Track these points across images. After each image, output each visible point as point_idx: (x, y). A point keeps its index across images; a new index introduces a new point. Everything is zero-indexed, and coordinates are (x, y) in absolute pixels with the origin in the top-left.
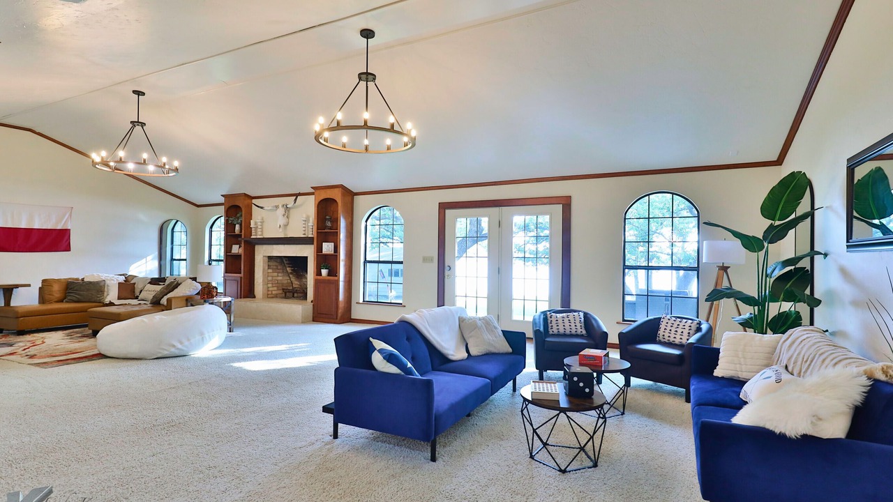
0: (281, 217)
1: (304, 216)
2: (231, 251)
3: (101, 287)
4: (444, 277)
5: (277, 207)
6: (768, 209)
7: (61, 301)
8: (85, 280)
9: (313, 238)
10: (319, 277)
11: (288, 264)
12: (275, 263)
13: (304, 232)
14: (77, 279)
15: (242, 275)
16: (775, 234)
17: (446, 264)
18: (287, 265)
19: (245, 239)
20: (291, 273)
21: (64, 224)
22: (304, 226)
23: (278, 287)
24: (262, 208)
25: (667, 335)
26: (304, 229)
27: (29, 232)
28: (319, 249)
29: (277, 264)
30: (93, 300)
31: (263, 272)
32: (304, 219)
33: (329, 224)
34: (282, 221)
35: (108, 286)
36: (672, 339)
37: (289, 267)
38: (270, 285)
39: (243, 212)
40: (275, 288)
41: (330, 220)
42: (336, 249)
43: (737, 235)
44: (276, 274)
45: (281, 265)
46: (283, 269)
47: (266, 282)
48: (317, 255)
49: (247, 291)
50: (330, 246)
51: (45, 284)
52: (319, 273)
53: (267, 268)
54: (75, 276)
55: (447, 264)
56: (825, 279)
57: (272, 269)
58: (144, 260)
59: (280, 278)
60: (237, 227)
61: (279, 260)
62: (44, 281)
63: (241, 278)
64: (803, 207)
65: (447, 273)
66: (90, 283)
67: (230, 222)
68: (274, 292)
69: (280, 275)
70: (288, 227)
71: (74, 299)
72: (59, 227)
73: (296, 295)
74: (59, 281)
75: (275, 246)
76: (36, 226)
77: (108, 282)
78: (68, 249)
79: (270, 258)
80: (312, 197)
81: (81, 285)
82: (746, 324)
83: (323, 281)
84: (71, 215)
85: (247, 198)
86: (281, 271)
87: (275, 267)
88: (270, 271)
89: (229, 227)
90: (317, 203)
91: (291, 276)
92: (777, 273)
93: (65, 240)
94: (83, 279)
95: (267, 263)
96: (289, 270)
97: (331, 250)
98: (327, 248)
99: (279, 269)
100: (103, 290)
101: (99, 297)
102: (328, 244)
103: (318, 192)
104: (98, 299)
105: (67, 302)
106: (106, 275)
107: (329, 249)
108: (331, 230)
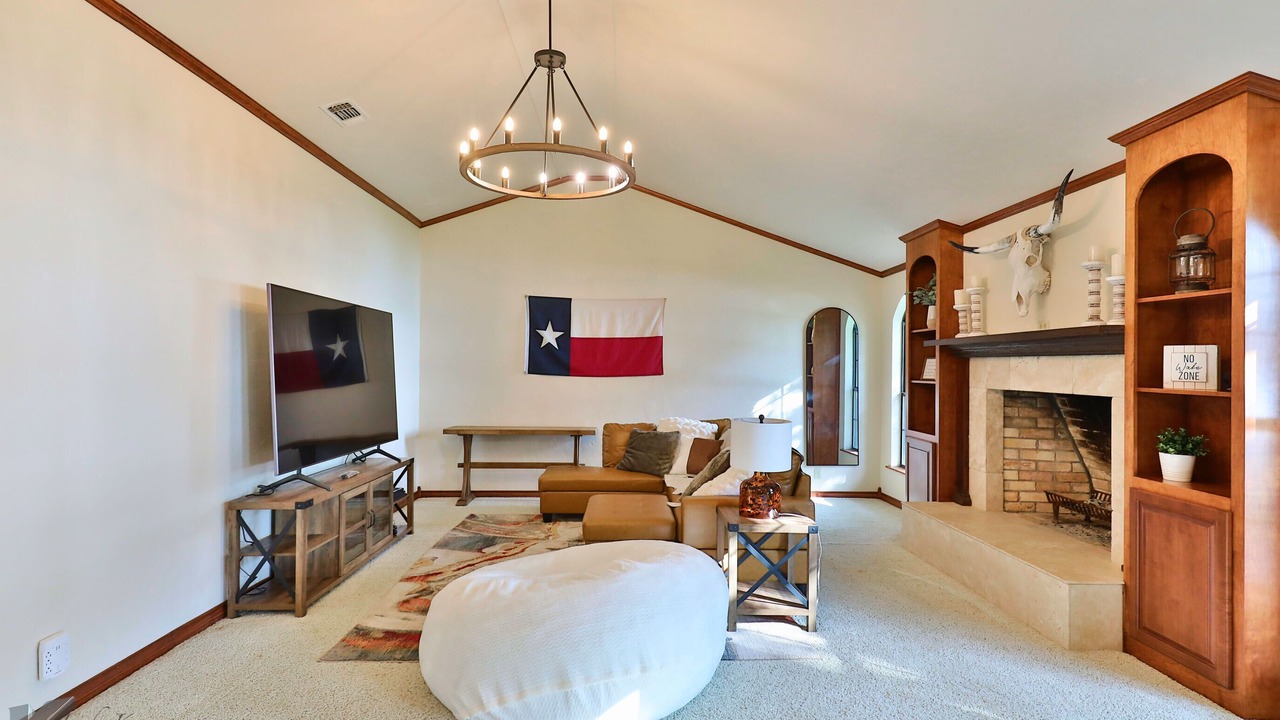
0: (1021, 269)
1: (1093, 252)
2: (921, 373)
3: (672, 444)
5: (1011, 240)
7: (615, 466)
8: (659, 429)
9: (1122, 328)
10: (1147, 484)
11: (1070, 414)
12: (1026, 412)
13: (1092, 311)
14: (649, 427)
15: (935, 439)
18: (1069, 419)
19: (945, 342)
20: (1083, 444)
21: (654, 329)
22: (1093, 287)
23: (1035, 482)
26: (1093, 299)
27: (611, 344)
28: (1149, 372)
29: (1035, 413)
30: (651, 470)
31: (988, 437)
32: (1095, 264)
33: (1196, 267)
34: (1024, 280)
35: (680, 443)
37: (1075, 423)
38: (1011, 475)
39: (937, 277)
40: (1030, 486)
41: (1201, 248)
42: (1228, 371)
44: (1031, 443)
45: (1050, 416)
46: (1055, 430)
47: (999, 466)
48: (1139, 395)
49: (951, 484)
50: (1200, 360)
51: (608, 432)
52: (1149, 468)
53: (1000, 422)
57: (1019, 427)
58: (778, 393)
59: (1045, 456)
60: (932, 313)
61: (1039, 405)
62: (607, 428)
63: (934, 445)
66: (660, 435)
67: (917, 301)
68: (1024, 497)
69: (1044, 445)
70: (1048, 299)
71: (628, 463)
72: (648, 334)
74: (624, 427)
75: (1014, 361)
76: (619, 334)
77: (682, 435)
78: (658, 370)
79: (1011, 397)
83: (1168, 506)
84: (663, 312)
85: (947, 232)
86: (1049, 434)
87: (1026, 422)
88: (1010, 432)
89: (916, 313)
90: (1136, 191)
91: (1083, 451)
93: (655, 356)
94: (656, 427)
95: (1000, 412)
96: (1074, 431)
97: (1202, 375)
98: (1182, 366)
99: (1043, 429)
100: (667, 454)
101: (660, 465)
102: (1189, 349)
103: (1140, 147)
104: (658, 468)
105: (618, 468)
106: (687, 421)
107: (1195, 370)
108: (1208, 289)
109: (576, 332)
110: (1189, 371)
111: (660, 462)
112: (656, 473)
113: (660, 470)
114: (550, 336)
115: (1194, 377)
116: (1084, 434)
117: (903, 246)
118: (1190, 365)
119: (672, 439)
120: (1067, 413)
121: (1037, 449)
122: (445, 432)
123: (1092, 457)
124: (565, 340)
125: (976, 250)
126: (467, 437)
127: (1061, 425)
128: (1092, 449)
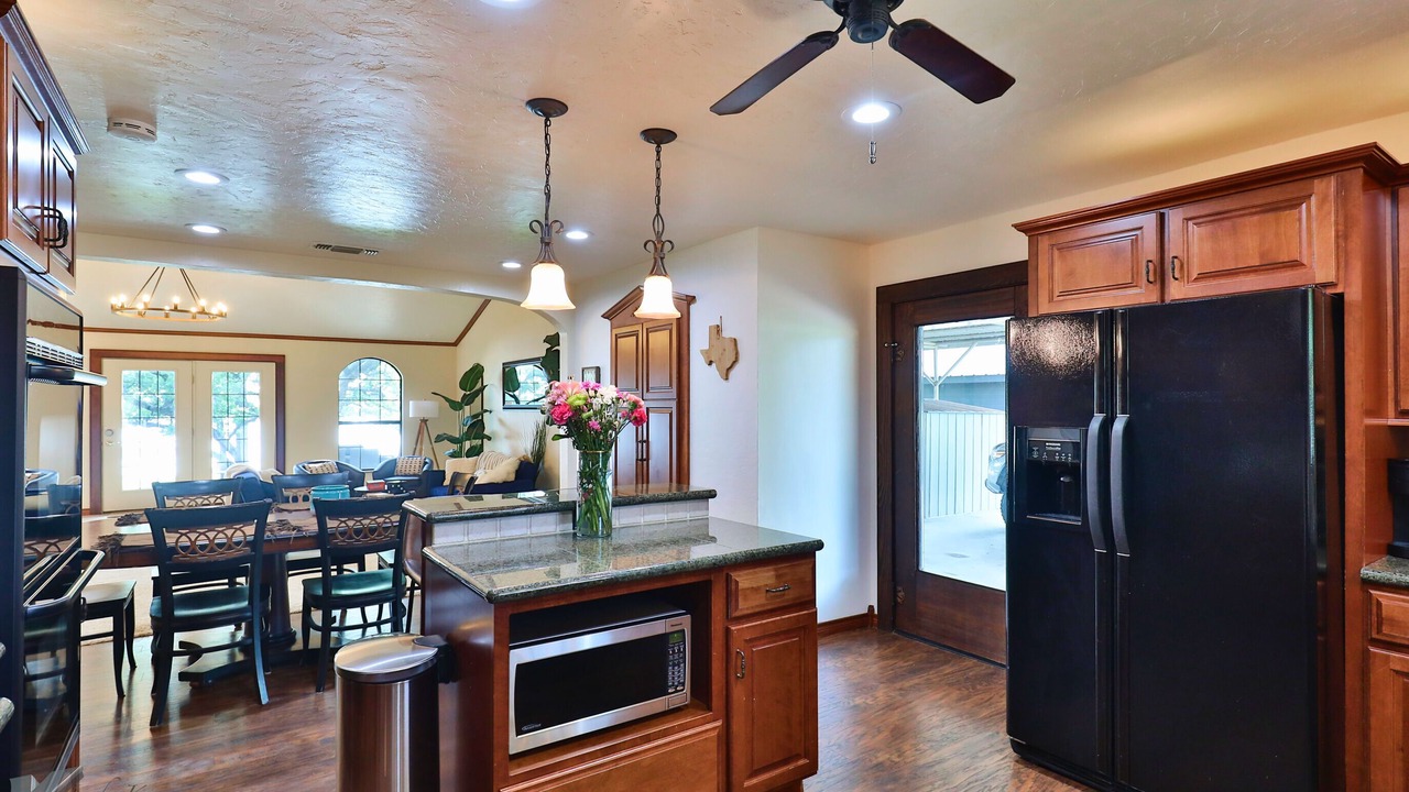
4: (101, 444)
6: (463, 385)
16: (468, 400)
17: (105, 428)
25: (403, 469)
36: (407, 472)
43: (447, 399)
55: (106, 426)
56: (491, 424)
64: (479, 386)
65: (105, 438)
82: (453, 456)
92: (469, 423)
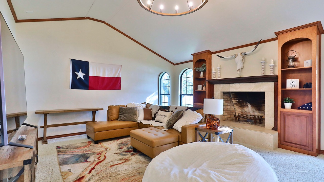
0: (239, 63)
1: (263, 59)
2: (197, 88)
3: (135, 111)
5: (235, 56)
7: (116, 119)
8: (128, 106)
11: (234, 97)
12: (226, 97)
14: (124, 106)
19: (209, 81)
20: (236, 104)
21: (118, 75)
22: (263, 67)
23: (228, 113)
24: (223, 57)
26: (263, 69)
27: (103, 79)
28: (284, 85)
29: (228, 97)
30: (132, 120)
32: (264, 61)
33: (292, 63)
34: (240, 65)
35: (138, 110)
37: (235, 99)
39: (207, 63)
40: (227, 114)
41: (294, 59)
45: (230, 98)
46: (230, 101)
50: (295, 82)
51: (109, 109)
54: (123, 104)
57: (225, 100)
58: (152, 95)
59: (229, 107)
60: (202, 74)
61: (228, 95)
62: (109, 107)
66: (130, 108)
67: (197, 70)
68: (226, 116)
69: (229, 105)
70: (243, 70)
71: (123, 119)
72: (116, 76)
73: (240, 119)
74: (116, 106)
75: (231, 85)
76: (107, 76)
77: (138, 108)
78: (120, 88)
79: (224, 93)
80: (276, 42)
81: (126, 110)
84: (121, 70)
85: (209, 53)
90: (281, 45)
91: (235, 105)
93: (119, 83)
94: (126, 106)
95: (222, 97)
96: (234, 101)
97: (296, 86)
98: (291, 84)
99: (229, 101)
100: (136, 114)
101: (134, 118)
102: (293, 80)
103: (283, 35)
104: (134, 119)
105: (119, 121)
106: (137, 103)
107: (294, 85)
108: (294, 67)
109: (91, 74)
110: (293, 85)
111: (134, 117)
112: (134, 121)
113: (135, 120)
114: (80, 75)
115: (294, 86)
116: (237, 102)
117: (192, 56)
118: (293, 83)
119: (135, 110)
120: (232, 97)
121: (228, 106)
122: (36, 113)
123: (237, 106)
124: (87, 76)
125: (224, 58)
126: (45, 114)
127: (231, 100)
128: (238, 105)
